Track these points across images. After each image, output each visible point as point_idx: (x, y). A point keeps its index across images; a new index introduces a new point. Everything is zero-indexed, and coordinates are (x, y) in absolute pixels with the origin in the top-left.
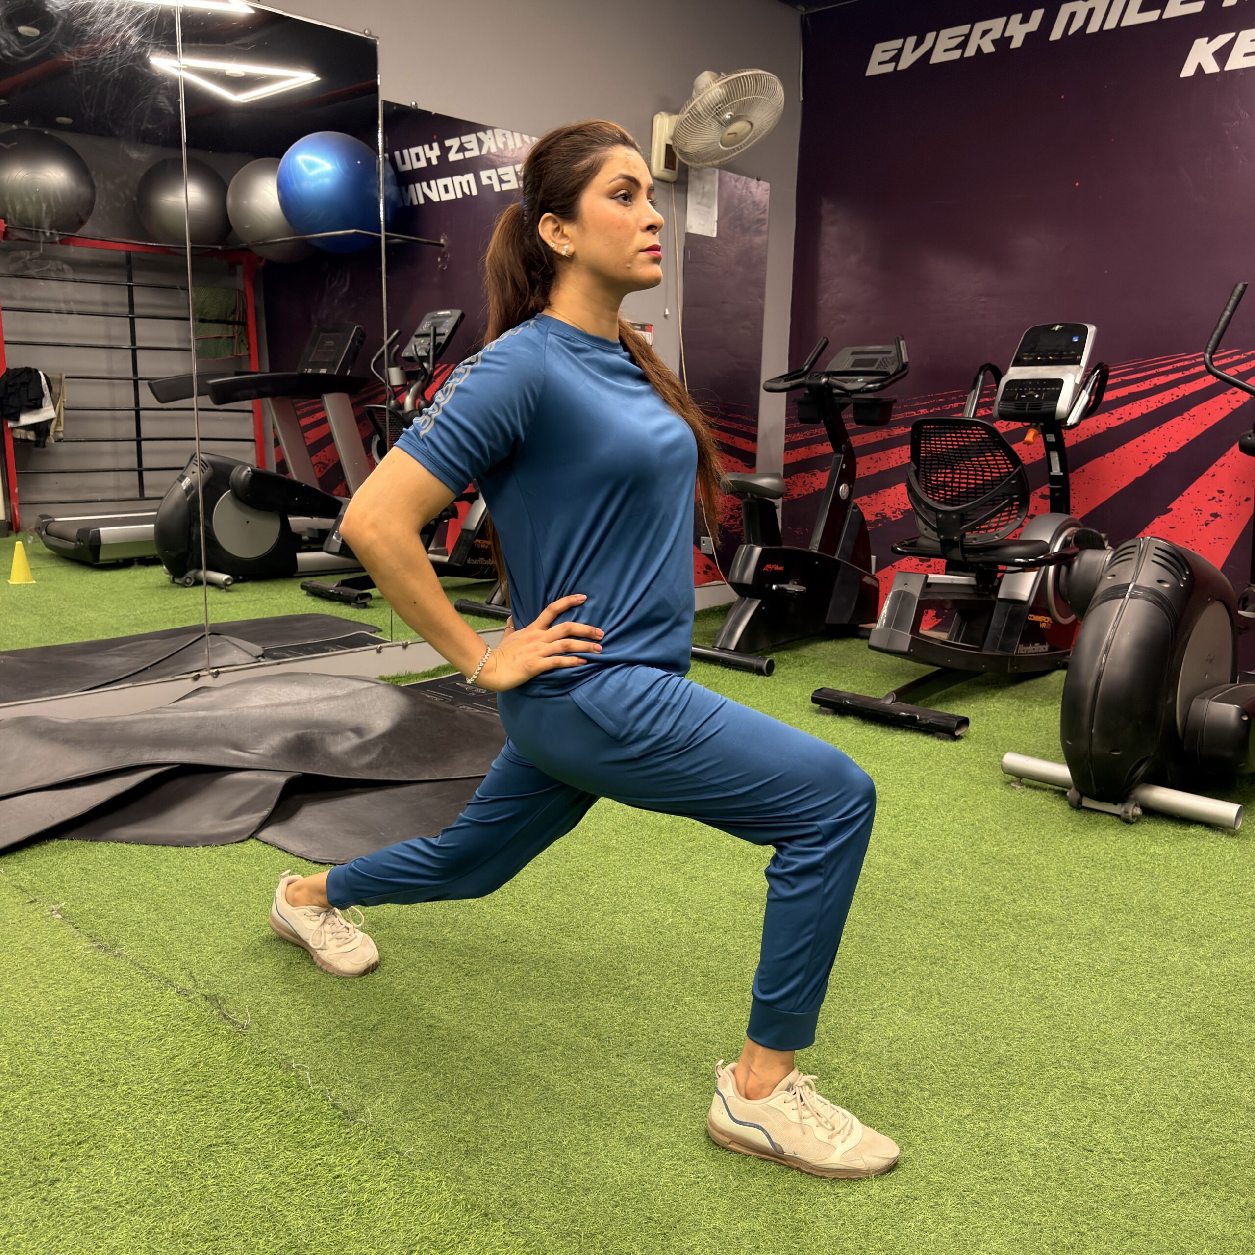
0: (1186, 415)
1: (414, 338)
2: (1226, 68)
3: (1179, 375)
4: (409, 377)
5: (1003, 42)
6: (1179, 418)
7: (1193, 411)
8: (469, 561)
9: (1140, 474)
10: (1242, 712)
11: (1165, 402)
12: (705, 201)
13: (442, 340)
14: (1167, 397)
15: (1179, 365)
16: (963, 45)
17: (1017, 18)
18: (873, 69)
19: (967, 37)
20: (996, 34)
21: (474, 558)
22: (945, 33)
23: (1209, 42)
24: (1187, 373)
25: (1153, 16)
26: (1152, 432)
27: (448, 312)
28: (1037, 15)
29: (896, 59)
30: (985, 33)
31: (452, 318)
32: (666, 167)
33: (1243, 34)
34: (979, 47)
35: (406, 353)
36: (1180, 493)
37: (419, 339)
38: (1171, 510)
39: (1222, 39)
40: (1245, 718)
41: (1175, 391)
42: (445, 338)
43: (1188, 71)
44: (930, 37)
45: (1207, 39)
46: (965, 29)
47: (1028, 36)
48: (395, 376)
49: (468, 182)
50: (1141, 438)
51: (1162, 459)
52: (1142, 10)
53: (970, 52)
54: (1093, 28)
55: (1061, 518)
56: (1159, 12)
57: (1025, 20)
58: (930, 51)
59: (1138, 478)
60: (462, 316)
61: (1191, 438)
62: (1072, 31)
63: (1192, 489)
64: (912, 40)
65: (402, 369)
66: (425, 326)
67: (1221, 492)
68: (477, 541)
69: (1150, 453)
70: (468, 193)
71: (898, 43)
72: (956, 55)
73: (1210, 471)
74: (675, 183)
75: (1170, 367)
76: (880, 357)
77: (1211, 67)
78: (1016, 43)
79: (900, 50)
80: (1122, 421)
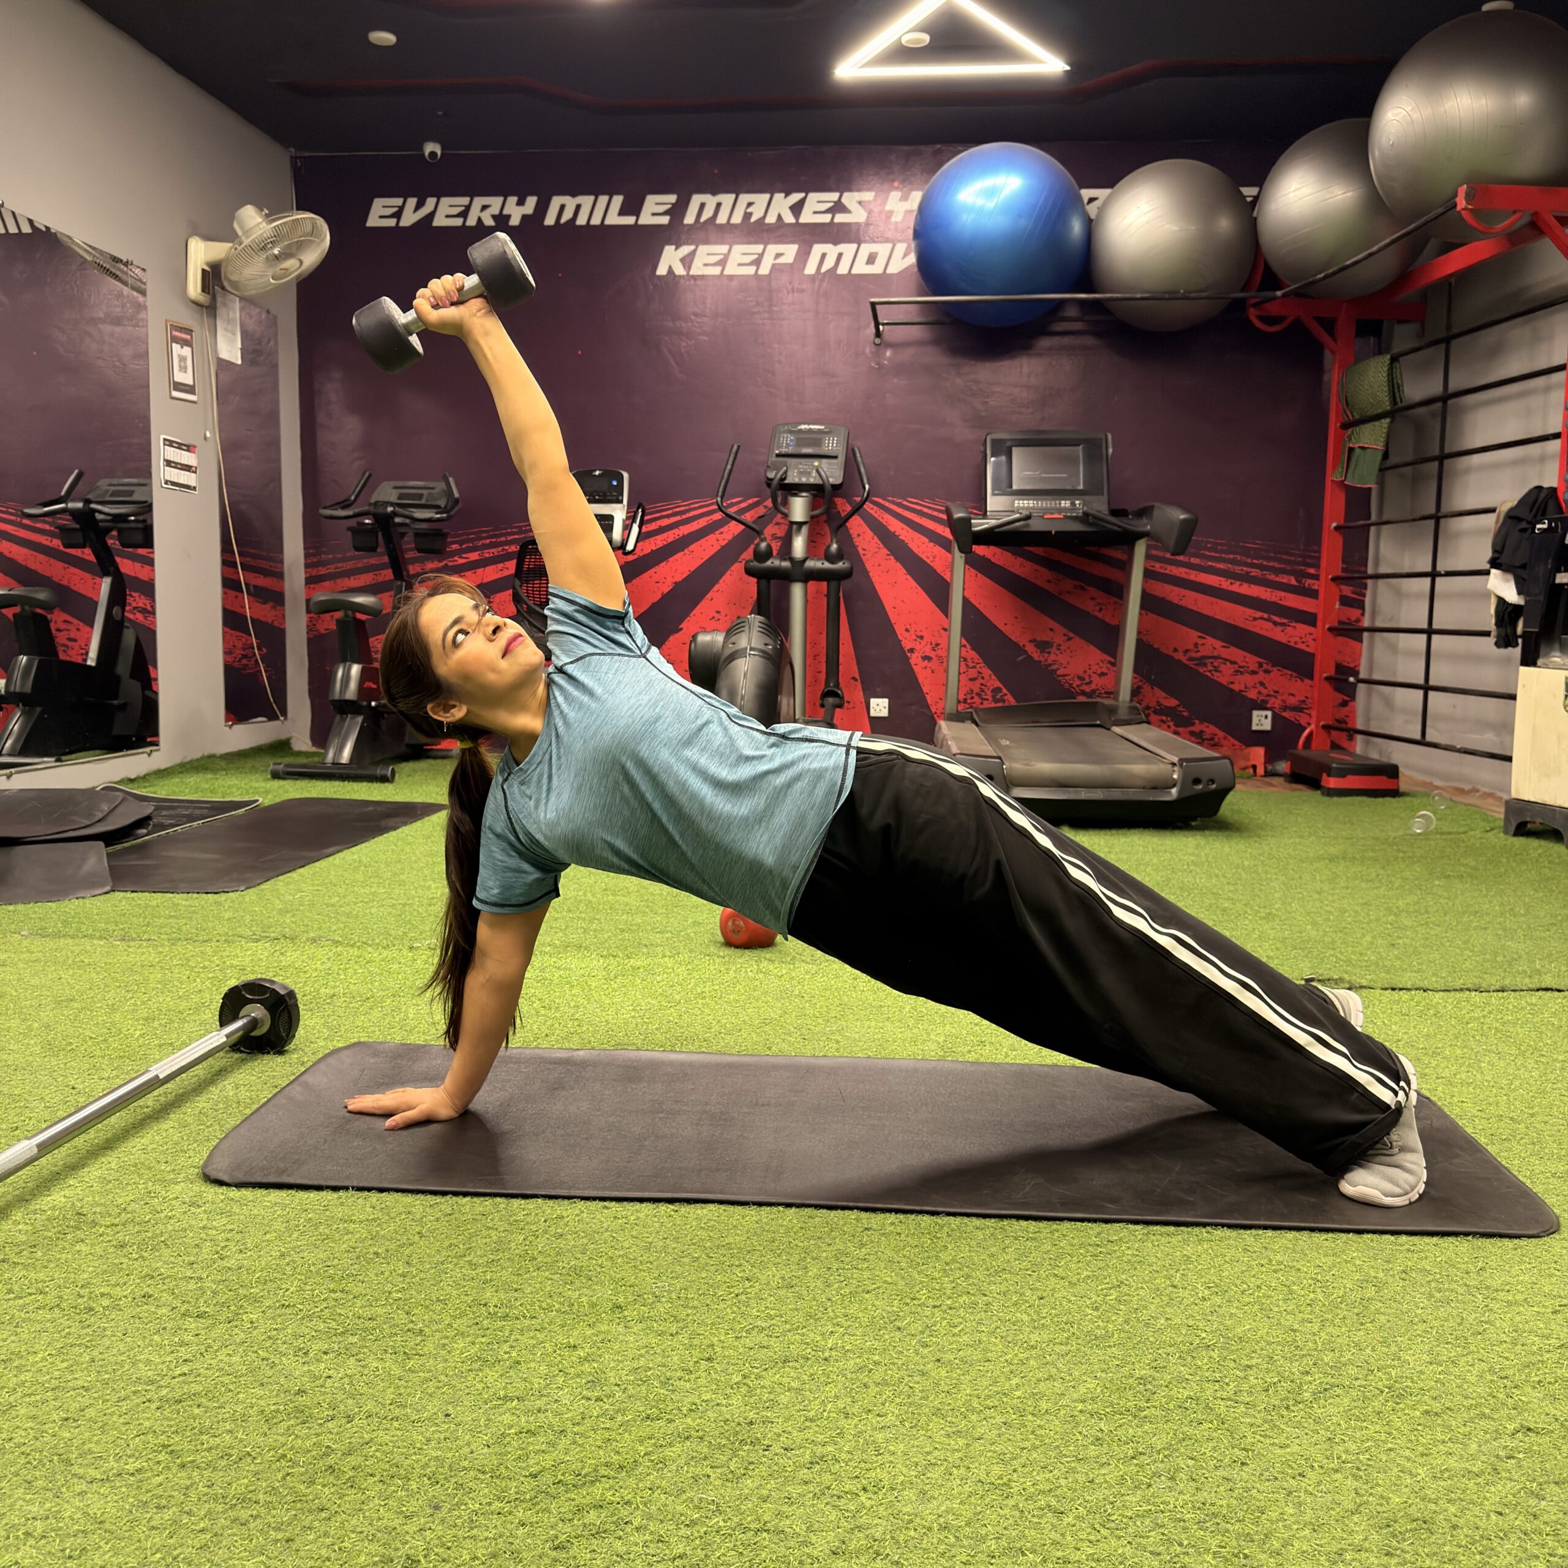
0: (686, 551)
3: (678, 518)
5: (501, 218)
6: (680, 554)
7: (691, 547)
9: (655, 601)
11: (670, 540)
12: (230, 327)
14: (671, 536)
15: (677, 510)
16: (464, 214)
17: (512, 200)
18: (373, 221)
19: (468, 208)
20: (495, 210)
22: (445, 201)
23: (675, 250)
24: (684, 517)
25: (629, 220)
26: (661, 565)
28: (531, 202)
29: (398, 215)
30: (484, 208)
32: (203, 290)
33: (700, 247)
34: (480, 220)
36: (688, 614)
38: (681, 629)
39: (686, 250)
41: (675, 531)
43: (662, 270)
44: (431, 202)
45: (673, 247)
46: (465, 201)
47: (525, 218)
50: (653, 570)
51: (671, 587)
52: (621, 214)
53: (471, 222)
54: (580, 221)
56: (634, 218)
57: (521, 203)
58: (432, 215)
61: (692, 570)
62: (563, 220)
63: (697, 608)
64: (412, 202)
67: (718, 612)
71: (399, 201)
72: (458, 222)
73: (709, 596)
74: (207, 307)
75: (670, 512)
76: (425, 492)
77: (679, 270)
78: (515, 221)
79: (401, 209)
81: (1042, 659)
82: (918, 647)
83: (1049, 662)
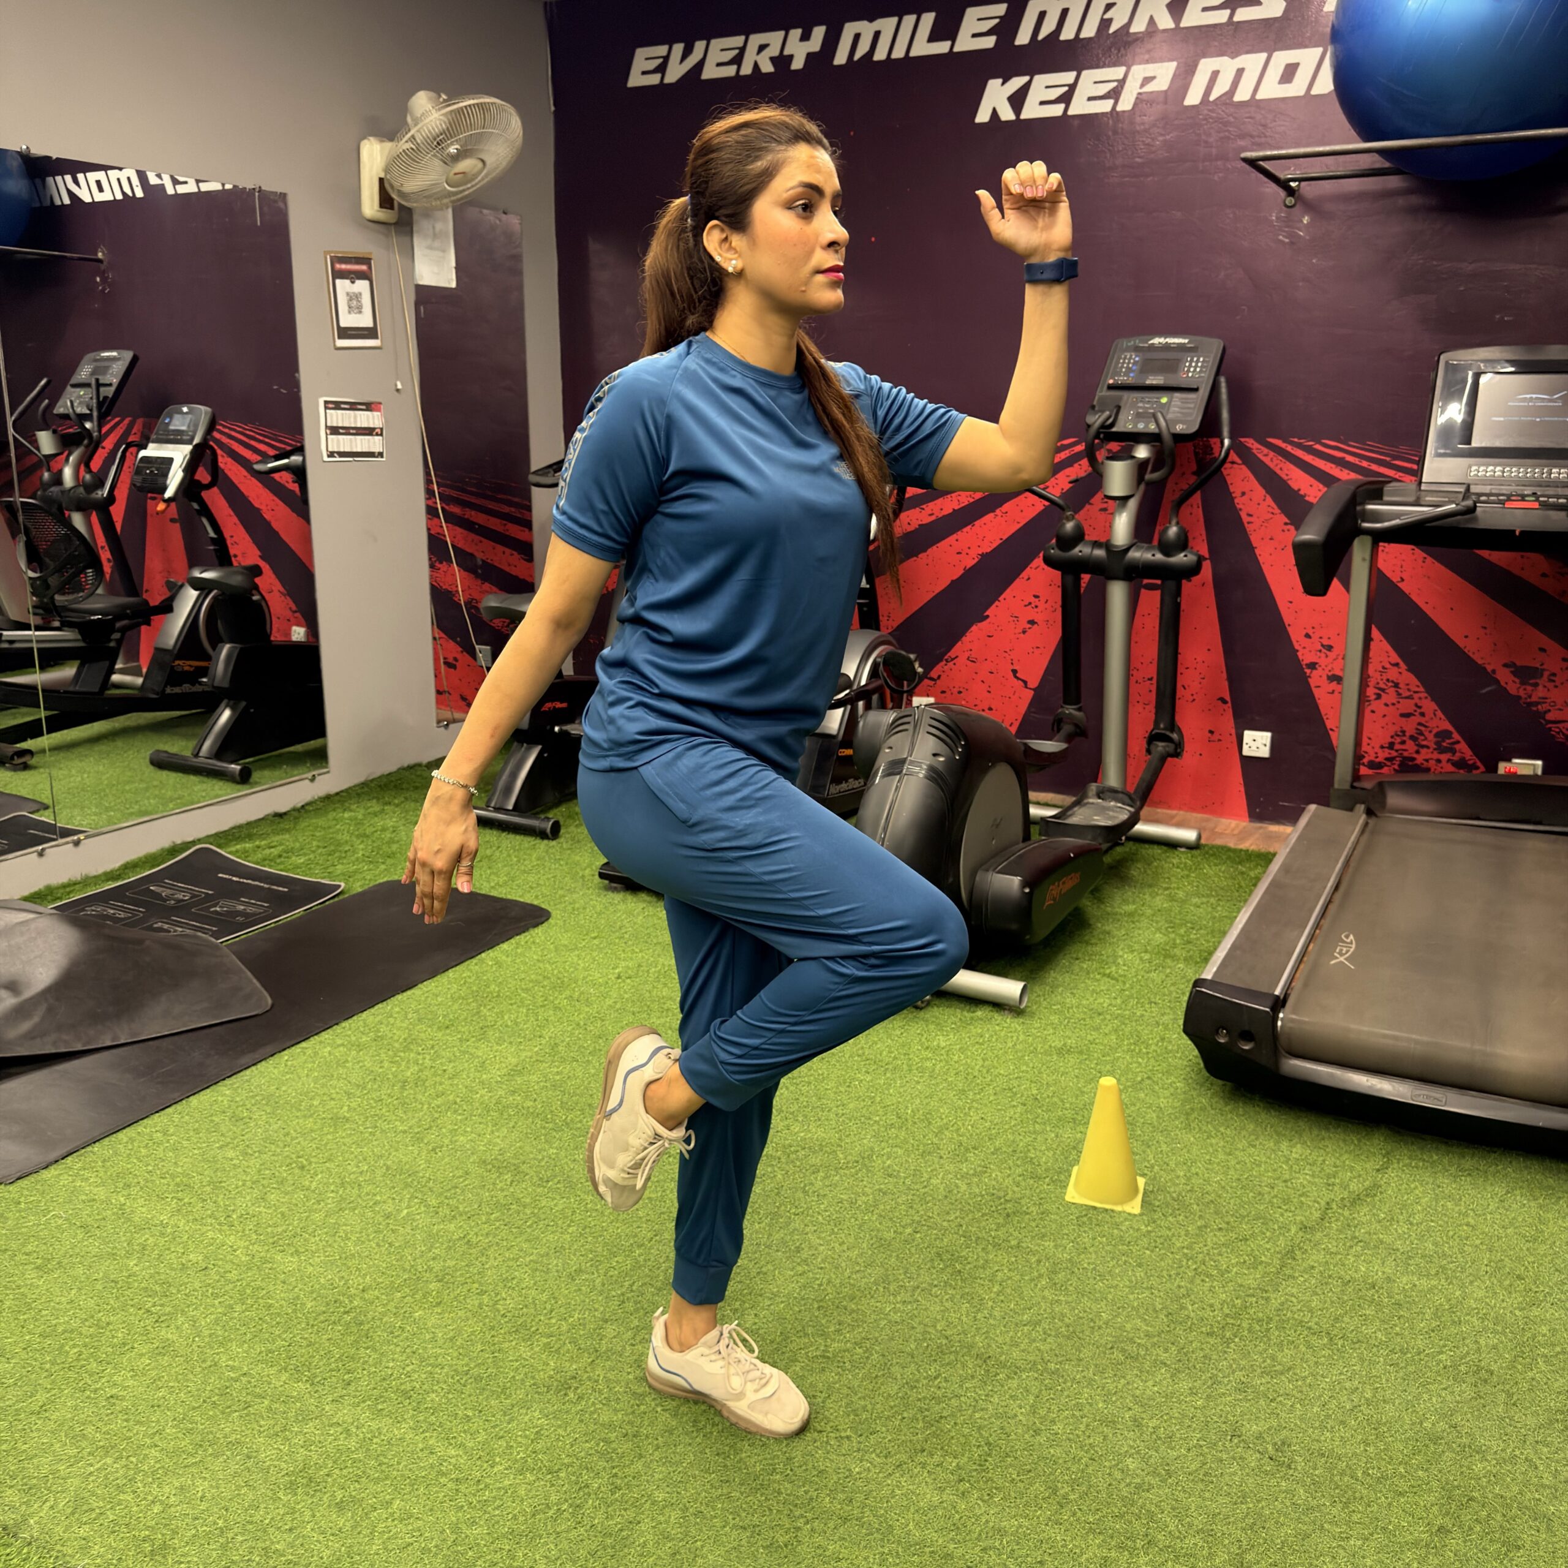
0: (998, 511)
1: (69, 388)
2: (1023, 116)
4: (67, 442)
5: (782, 61)
6: (992, 514)
8: (168, 690)
9: (955, 578)
10: (1025, 884)
12: (437, 244)
13: (109, 392)
16: (738, 60)
17: (796, 33)
18: (636, 80)
19: (742, 50)
20: (774, 51)
21: (173, 685)
22: (717, 44)
23: (1003, 84)
25: (942, 47)
26: (965, 530)
27: (115, 354)
28: (819, 33)
29: (662, 69)
30: (762, 48)
31: (120, 363)
32: (382, 206)
33: (1037, 78)
34: (756, 66)
35: (59, 409)
36: (996, 599)
37: (78, 390)
38: (988, 616)
39: (1017, 82)
40: (1027, 890)
42: (113, 389)
43: (983, 116)
44: (700, 46)
45: (1000, 81)
46: (738, 41)
47: (809, 56)
48: (46, 442)
49: (129, 179)
50: (954, 537)
51: (976, 560)
52: (932, 39)
53: (746, 69)
54: (880, 55)
55: (870, 636)
56: (948, 43)
57: (805, 37)
58: (700, 65)
59: (953, 582)
60: (134, 360)
61: (1004, 538)
62: (857, 57)
63: (1008, 593)
64: (678, 48)
65: (55, 432)
66: (84, 372)
67: (1036, 597)
68: (177, 662)
69: (964, 553)
70: (130, 194)
71: (662, 50)
72: (730, 71)
73: (1024, 574)
74: (396, 224)
77: (1007, 114)
78: (798, 64)
79: (666, 59)
80: (933, 518)
81: (1522, 693)
82: (1322, 661)
83: (1534, 699)
